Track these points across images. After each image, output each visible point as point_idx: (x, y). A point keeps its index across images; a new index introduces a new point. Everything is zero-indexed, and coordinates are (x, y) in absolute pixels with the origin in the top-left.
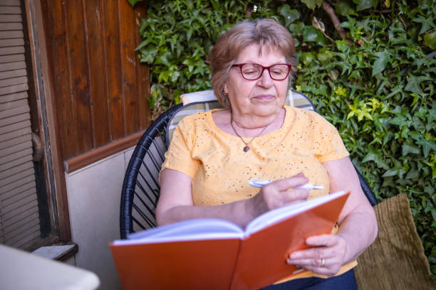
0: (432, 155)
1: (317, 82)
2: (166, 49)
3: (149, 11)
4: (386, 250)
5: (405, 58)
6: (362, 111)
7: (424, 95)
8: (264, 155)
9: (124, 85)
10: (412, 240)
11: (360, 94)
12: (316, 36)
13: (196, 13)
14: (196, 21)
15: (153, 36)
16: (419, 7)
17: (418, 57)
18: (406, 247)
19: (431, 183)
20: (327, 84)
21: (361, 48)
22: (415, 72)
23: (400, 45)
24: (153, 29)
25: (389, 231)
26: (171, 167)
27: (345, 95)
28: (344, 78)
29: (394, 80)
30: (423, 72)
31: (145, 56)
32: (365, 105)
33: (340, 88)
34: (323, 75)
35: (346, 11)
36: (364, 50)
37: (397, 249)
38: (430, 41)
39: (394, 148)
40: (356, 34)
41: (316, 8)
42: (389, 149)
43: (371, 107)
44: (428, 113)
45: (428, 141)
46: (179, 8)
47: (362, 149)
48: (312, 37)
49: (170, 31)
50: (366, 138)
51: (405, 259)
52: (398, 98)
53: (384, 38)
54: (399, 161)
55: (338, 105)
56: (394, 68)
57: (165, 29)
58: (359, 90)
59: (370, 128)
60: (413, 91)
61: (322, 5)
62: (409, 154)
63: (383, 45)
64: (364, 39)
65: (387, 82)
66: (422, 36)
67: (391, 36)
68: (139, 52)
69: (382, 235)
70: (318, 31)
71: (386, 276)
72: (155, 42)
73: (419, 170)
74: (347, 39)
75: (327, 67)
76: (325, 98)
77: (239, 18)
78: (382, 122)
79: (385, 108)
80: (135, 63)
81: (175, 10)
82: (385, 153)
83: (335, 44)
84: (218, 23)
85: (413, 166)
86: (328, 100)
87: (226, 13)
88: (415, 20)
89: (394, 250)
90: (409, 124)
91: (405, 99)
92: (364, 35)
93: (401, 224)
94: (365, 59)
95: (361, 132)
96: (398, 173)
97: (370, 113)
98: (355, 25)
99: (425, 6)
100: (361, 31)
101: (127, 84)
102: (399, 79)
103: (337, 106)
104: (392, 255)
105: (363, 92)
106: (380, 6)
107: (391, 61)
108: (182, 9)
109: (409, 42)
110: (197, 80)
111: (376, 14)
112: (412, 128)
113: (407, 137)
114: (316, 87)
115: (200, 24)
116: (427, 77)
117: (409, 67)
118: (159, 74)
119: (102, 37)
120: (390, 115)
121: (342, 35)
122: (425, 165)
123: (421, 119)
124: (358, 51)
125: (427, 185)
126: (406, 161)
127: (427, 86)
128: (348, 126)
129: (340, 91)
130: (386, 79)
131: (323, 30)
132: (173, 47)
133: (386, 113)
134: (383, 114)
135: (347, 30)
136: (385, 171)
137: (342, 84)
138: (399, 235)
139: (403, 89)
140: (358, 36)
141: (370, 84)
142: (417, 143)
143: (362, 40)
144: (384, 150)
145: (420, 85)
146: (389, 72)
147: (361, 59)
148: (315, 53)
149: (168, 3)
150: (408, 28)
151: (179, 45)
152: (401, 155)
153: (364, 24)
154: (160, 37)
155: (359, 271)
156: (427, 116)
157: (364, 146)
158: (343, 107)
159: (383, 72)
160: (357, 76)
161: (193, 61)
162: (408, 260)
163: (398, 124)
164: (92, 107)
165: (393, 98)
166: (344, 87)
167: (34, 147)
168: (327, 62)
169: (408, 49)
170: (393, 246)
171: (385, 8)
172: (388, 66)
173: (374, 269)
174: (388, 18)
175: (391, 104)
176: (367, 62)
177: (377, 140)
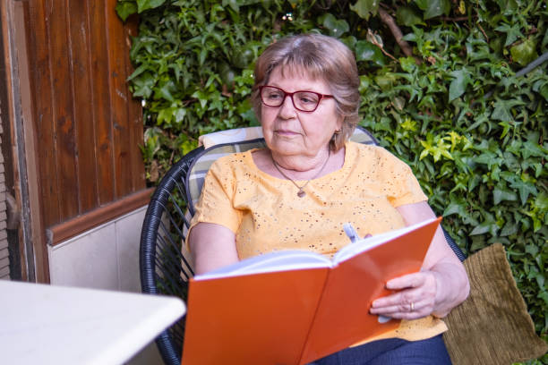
0: (532, 202)
1: (376, 115)
2: (167, 79)
3: (142, 27)
4: (481, 309)
5: (489, 77)
6: (438, 148)
7: (516, 124)
8: (324, 199)
9: (113, 128)
10: (512, 296)
11: (434, 127)
12: (373, 53)
13: (210, 28)
14: (210, 38)
15: (149, 60)
16: (502, 12)
17: (505, 76)
18: (505, 305)
19: (533, 240)
20: (391, 116)
21: (432, 67)
22: (502, 95)
23: (481, 61)
24: (150, 50)
25: (483, 287)
26: (207, 220)
27: (414, 130)
28: (412, 106)
29: (477, 107)
30: (513, 95)
31: (140, 88)
32: (442, 140)
33: (408, 121)
34: (385, 104)
35: (410, 20)
36: (436, 69)
37: (495, 307)
38: (518, 55)
39: (482, 196)
40: (425, 48)
41: (371, 17)
42: (476, 198)
43: (450, 142)
44: (523, 147)
45: (526, 183)
46: (186, 22)
47: (441, 200)
48: (367, 55)
49: (172, 54)
50: (446, 185)
51: (505, 317)
52: (483, 129)
53: (461, 53)
54: (491, 213)
55: (406, 143)
56: (476, 91)
57: (167, 51)
58: (432, 122)
59: (450, 171)
60: (502, 119)
61: (378, 13)
62: (503, 203)
63: (460, 62)
64: (435, 54)
65: (467, 110)
66: (508, 48)
67: (470, 51)
68: (131, 83)
69: (475, 293)
70: (374, 47)
71: (483, 340)
72: (152, 68)
73: (517, 222)
74: (413, 55)
75: (390, 93)
76: (389, 135)
77: (266, 33)
78: (465, 162)
79: (468, 143)
80: (126, 99)
81: (181, 25)
82: (472, 204)
83: (398, 63)
84: (240, 40)
85: (509, 218)
86: (393, 137)
87: (249, 27)
88: (497, 29)
89: (492, 309)
90: (500, 161)
91: (493, 130)
92: (435, 51)
93: (497, 277)
94: (438, 80)
95: (439, 177)
96: (490, 228)
97: (449, 150)
98: (423, 38)
99: (509, 11)
100: (432, 45)
101: (117, 127)
102: (484, 104)
103: (404, 145)
104: (489, 314)
105: (438, 124)
106: (453, 13)
107: (472, 82)
108: (190, 23)
109: (493, 57)
110: (212, 120)
111: (449, 23)
112: (504, 168)
113: (498, 179)
114: (376, 121)
115: (216, 42)
116: (519, 101)
117: (495, 89)
118: (157, 114)
119: (88, 62)
120: (475, 153)
121: (407, 51)
122: (525, 216)
123: (514, 155)
124: (428, 71)
125: (529, 244)
126: (499, 213)
127: (519, 113)
128: (422, 170)
129: (408, 124)
130: (467, 106)
131: (381, 45)
132: (178, 75)
133: (469, 149)
134: (466, 151)
135: (412, 44)
136: (473, 227)
137: (409, 115)
138: (495, 290)
139: (489, 117)
140: (427, 52)
141: (446, 114)
142: (511, 186)
143: (433, 57)
144: (470, 200)
145: (511, 111)
146: (470, 96)
147: (433, 81)
148: (371, 76)
149: (168, 15)
150: (490, 40)
151: (186, 72)
152: (493, 205)
153: (435, 36)
154: (160, 61)
155: (449, 338)
156: (522, 150)
157: (444, 196)
158: (413, 146)
159: (462, 97)
160: (429, 102)
161: (206, 92)
162: (508, 318)
163: (486, 162)
164: (77, 157)
165: (477, 130)
166: (413, 119)
167: (8, 211)
168: (388, 87)
169: (493, 66)
170: (489, 304)
171: (460, 15)
172: (469, 89)
173: (468, 333)
174: (465, 27)
175: (475, 138)
176: (442, 84)
177: (460, 186)
